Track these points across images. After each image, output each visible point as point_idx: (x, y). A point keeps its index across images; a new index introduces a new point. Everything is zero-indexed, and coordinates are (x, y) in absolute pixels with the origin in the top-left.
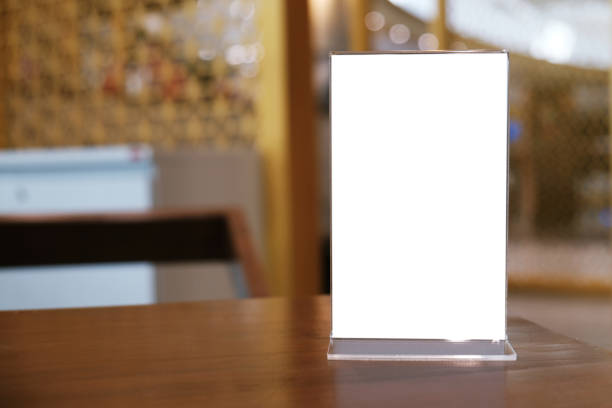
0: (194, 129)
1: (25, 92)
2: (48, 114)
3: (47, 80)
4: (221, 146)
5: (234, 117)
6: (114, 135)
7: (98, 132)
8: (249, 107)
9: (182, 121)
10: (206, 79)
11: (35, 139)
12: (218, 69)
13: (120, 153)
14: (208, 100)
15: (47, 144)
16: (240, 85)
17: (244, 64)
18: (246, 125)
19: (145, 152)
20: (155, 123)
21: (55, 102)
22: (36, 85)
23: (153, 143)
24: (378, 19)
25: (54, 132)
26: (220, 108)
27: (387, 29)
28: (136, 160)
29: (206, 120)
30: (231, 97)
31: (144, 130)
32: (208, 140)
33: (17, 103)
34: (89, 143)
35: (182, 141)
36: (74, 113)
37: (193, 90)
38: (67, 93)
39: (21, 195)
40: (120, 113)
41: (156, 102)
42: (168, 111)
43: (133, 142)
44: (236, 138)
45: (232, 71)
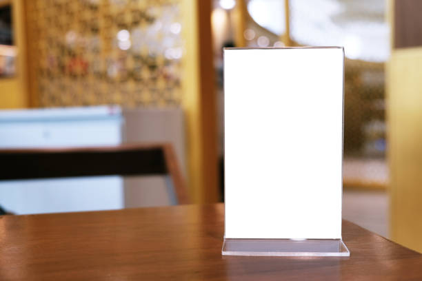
0: (146, 96)
1: (50, 75)
2: (63, 88)
3: (62, 68)
4: (162, 106)
5: (169, 89)
6: (100, 100)
7: (90, 97)
8: (178, 83)
9: (139, 92)
10: (153, 67)
11: (55, 102)
12: (159, 62)
13: (102, 110)
14: (154, 79)
15: (63, 105)
16: (172, 70)
17: (174, 59)
18: (176, 94)
19: (117, 110)
20: (124, 92)
21: (66, 81)
22: (55, 71)
23: (122, 104)
24: (252, 33)
25: (66, 98)
26: (161, 84)
27: (256, 39)
28: (111, 115)
29: (153, 90)
30: (167, 78)
31: (117, 97)
32: (154, 102)
33: (45, 82)
34: (86, 104)
35: (139, 103)
36: (77, 87)
37: (146, 74)
38: (74, 76)
39: (46, 135)
40: (103, 87)
41: (124, 80)
42: (131, 86)
43: (110, 103)
44: (170, 101)
45: (168, 63)
